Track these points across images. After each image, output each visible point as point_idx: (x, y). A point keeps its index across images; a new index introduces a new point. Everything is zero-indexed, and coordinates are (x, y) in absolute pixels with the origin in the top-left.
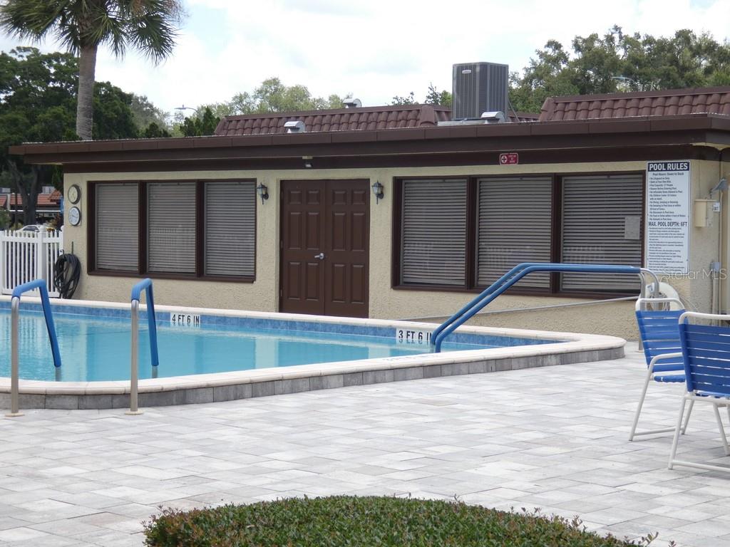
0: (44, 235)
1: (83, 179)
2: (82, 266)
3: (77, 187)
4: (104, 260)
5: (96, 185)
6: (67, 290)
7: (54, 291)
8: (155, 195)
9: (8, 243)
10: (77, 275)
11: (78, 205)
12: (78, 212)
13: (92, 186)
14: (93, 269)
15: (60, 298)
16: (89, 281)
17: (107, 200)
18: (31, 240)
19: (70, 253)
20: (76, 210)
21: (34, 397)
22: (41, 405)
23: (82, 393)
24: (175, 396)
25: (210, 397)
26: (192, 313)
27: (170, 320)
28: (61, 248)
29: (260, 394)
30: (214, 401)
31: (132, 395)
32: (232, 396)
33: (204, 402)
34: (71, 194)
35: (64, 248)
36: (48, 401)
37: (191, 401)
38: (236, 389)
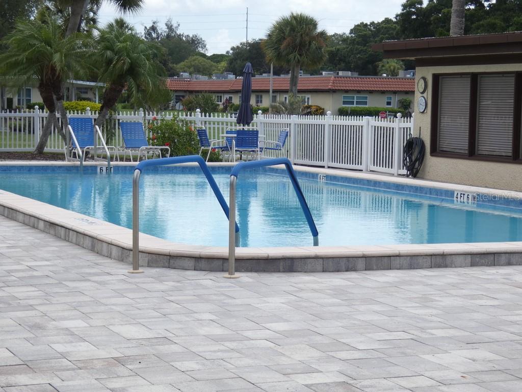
0: (400, 122)
1: (428, 72)
2: (426, 147)
3: (424, 79)
4: (446, 143)
5: (440, 77)
7: (403, 169)
8: (485, 84)
9: (375, 127)
11: (425, 95)
12: (424, 101)
13: (436, 77)
14: (435, 152)
17: (447, 88)
18: (391, 125)
19: (418, 136)
20: (423, 98)
21: (161, 257)
22: (167, 264)
23: (198, 256)
24: (281, 264)
25: (320, 267)
26: (471, 192)
27: (453, 197)
28: (412, 133)
29: (375, 267)
30: (324, 271)
31: (230, 260)
32: (344, 268)
33: (313, 271)
34: (420, 84)
35: (414, 134)
36: (172, 261)
37: (299, 269)
38: (348, 261)
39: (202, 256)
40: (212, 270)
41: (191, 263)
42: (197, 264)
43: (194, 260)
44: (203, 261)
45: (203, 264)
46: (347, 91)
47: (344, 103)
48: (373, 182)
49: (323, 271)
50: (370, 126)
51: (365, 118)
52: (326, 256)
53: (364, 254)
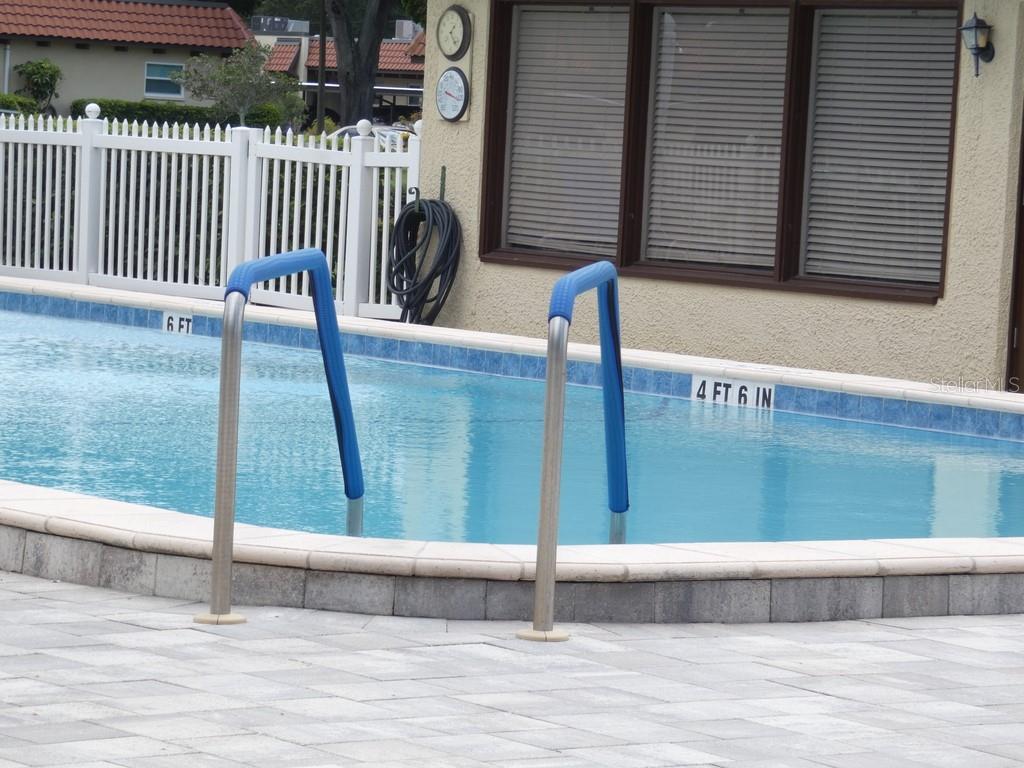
0: (368, 147)
2: (465, 234)
3: (463, 13)
4: (525, 219)
6: (424, 300)
7: (389, 301)
9: (271, 162)
10: (449, 263)
11: (463, 64)
12: (461, 84)
13: (502, 10)
14: (494, 247)
15: (403, 319)
16: (482, 279)
18: (334, 158)
19: (436, 197)
20: (454, 73)
21: (275, 572)
22: (294, 596)
23: (408, 572)
24: (660, 596)
25: (761, 608)
26: (753, 380)
27: (688, 394)
28: (412, 183)
29: (907, 608)
30: (773, 619)
31: (540, 585)
32: (825, 611)
33: (744, 619)
34: (445, 30)
35: (420, 183)
36: (313, 588)
37: (707, 615)
38: (838, 589)
39: (420, 571)
40: (450, 615)
41: (382, 592)
42: (402, 597)
43: (390, 582)
44: (421, 586)
45: (421, 594)
46: (158, 49)
47: (152, 86)
48: (380, 343)
49: (771, 621)
50: (252, 161)
51: (238, 133)
52: (782, 571)
53: (882, 569)
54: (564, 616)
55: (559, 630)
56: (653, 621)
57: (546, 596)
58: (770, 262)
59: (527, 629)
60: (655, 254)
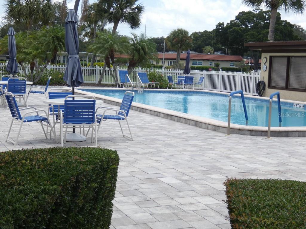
0: (254, 74)
1: (268, 55)
2: (266, 85)
3: (266, 58)
4: (274, 83)
5: (273, 58)
6: (261, 93)
7: (256, 93)
8: (293, 60)
9: (242, 76)
10: (264, 88)
11: (266, 64)
12: (266, 66)
13: (271, 57)
14: (270, 86)
15: (258, 96)
16: (268, 90)
17: (276, 62)
18: (250, 76)
19: (262, 80)
21: (235, 130)
22: (238, 133)
23: (252, 130)
25: (297, 135)
26: (301, 104)
27: (293, 105)
28: (259, 79)
30: (299, 136)
31: (268, 132)
33: (295, 137)
34: (264, 60)
35: (260, 78)
36: (240, 132)
37: (290, 136)
40: (257, 136)
41: (249, 133)
42: (251, 133)
43: (250, 131)
44: (254, 132)
45: (253, 133)
49: (299, 137)
50: (240, 76)
51: (238, 73)
54: (271, 136)
55: (271, 138)
56: (283, 137)
57: (269, 133)
58: (305, 89)
59: (267, 138)
60: (291, 87)
